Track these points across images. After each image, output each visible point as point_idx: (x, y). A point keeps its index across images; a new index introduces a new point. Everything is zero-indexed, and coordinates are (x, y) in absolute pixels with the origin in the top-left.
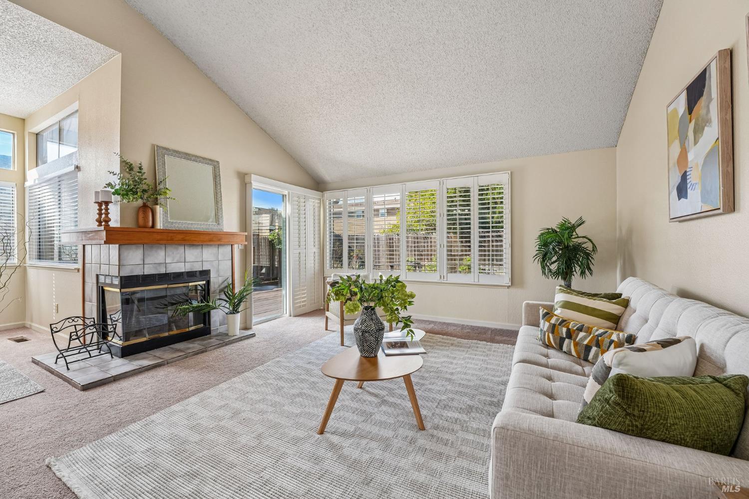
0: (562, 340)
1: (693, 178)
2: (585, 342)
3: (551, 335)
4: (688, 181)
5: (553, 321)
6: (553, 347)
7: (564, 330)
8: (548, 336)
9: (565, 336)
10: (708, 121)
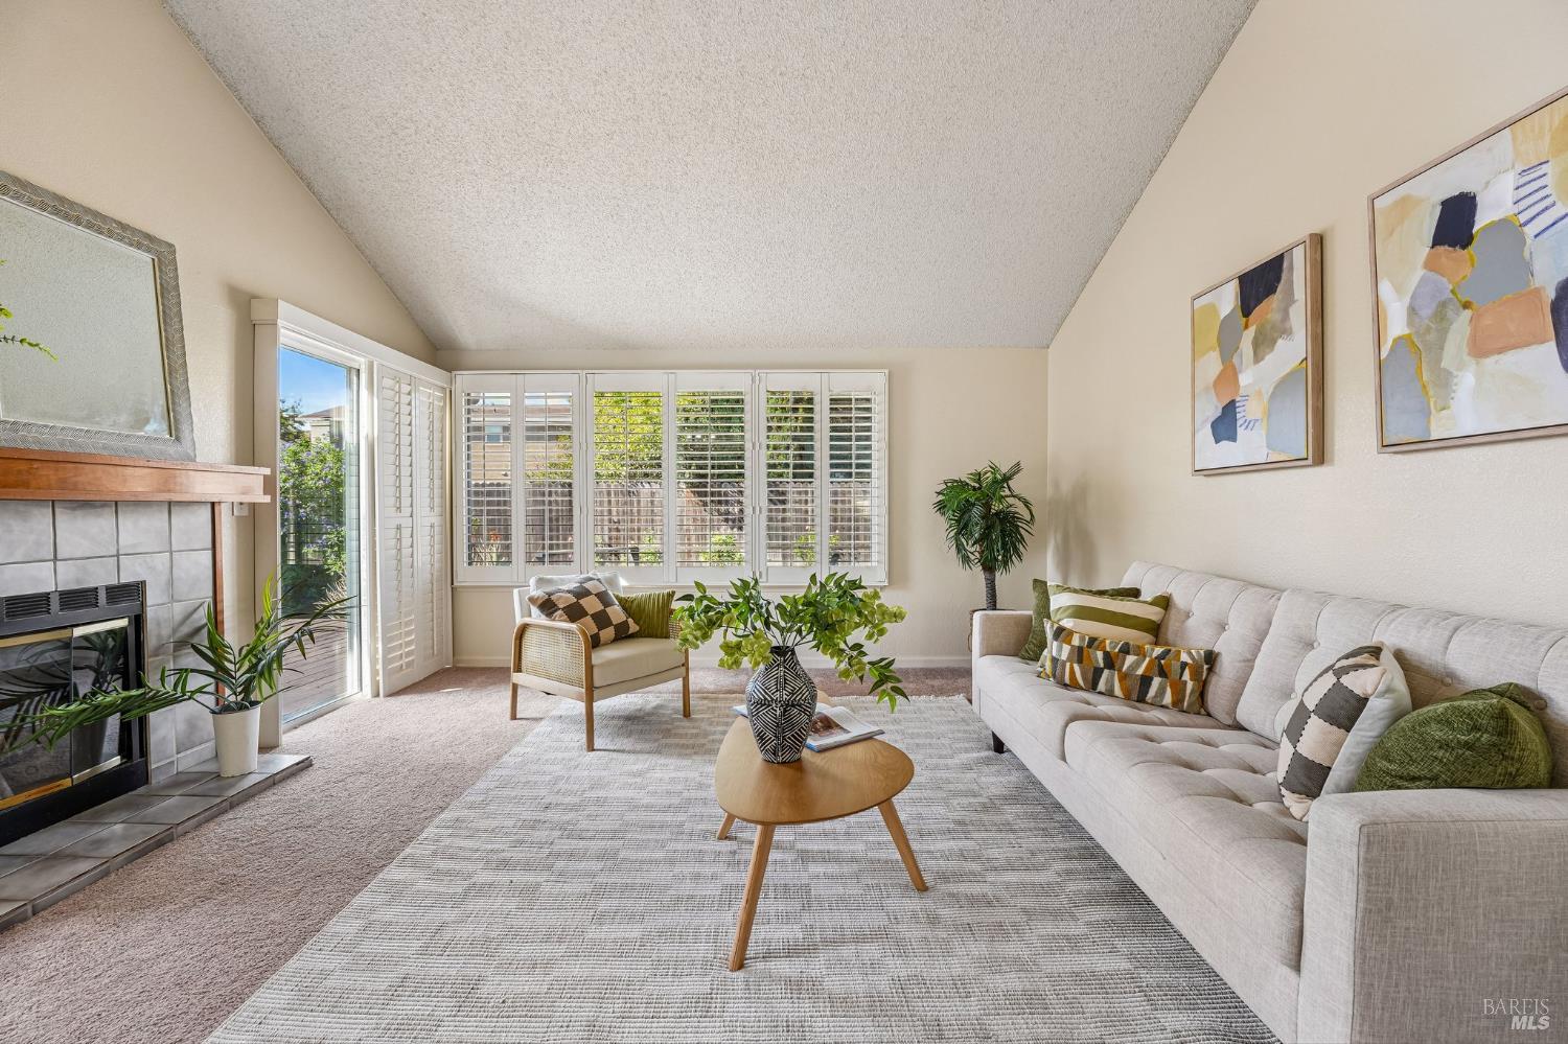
0: (1098, 672)
1: (1249, 410)
2: (1140, 671)
3: (1076, 667)
4: (1238, 416)
5: (1076, 641)
6: (1081, 688)
7: (1100, 654)
8: (1072, 669)
9: (1102, 665)
10: (1286, 331)
